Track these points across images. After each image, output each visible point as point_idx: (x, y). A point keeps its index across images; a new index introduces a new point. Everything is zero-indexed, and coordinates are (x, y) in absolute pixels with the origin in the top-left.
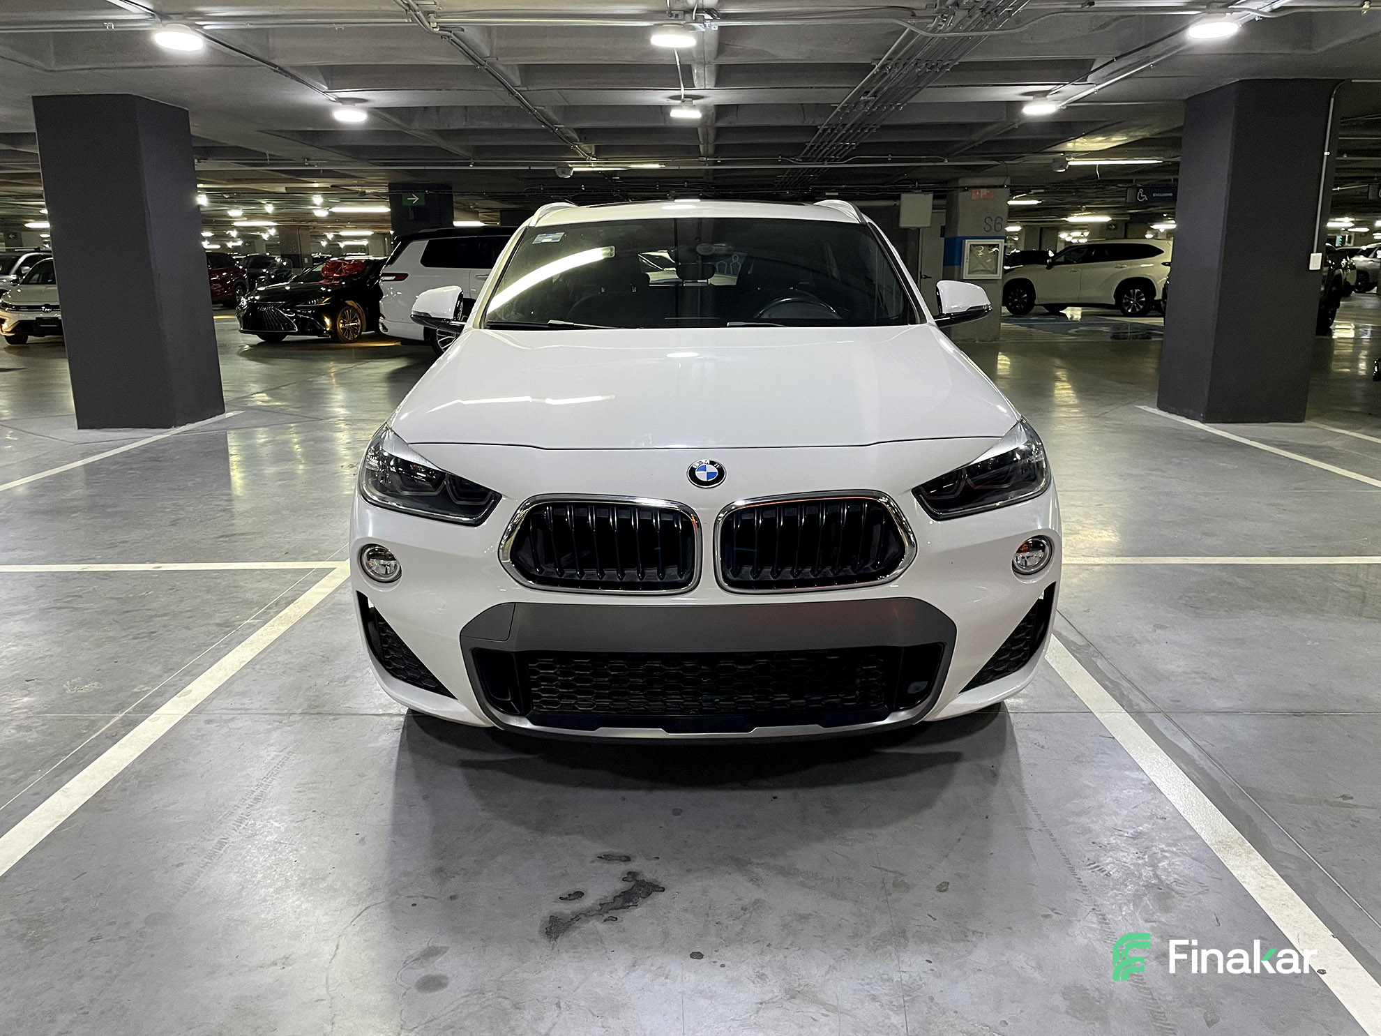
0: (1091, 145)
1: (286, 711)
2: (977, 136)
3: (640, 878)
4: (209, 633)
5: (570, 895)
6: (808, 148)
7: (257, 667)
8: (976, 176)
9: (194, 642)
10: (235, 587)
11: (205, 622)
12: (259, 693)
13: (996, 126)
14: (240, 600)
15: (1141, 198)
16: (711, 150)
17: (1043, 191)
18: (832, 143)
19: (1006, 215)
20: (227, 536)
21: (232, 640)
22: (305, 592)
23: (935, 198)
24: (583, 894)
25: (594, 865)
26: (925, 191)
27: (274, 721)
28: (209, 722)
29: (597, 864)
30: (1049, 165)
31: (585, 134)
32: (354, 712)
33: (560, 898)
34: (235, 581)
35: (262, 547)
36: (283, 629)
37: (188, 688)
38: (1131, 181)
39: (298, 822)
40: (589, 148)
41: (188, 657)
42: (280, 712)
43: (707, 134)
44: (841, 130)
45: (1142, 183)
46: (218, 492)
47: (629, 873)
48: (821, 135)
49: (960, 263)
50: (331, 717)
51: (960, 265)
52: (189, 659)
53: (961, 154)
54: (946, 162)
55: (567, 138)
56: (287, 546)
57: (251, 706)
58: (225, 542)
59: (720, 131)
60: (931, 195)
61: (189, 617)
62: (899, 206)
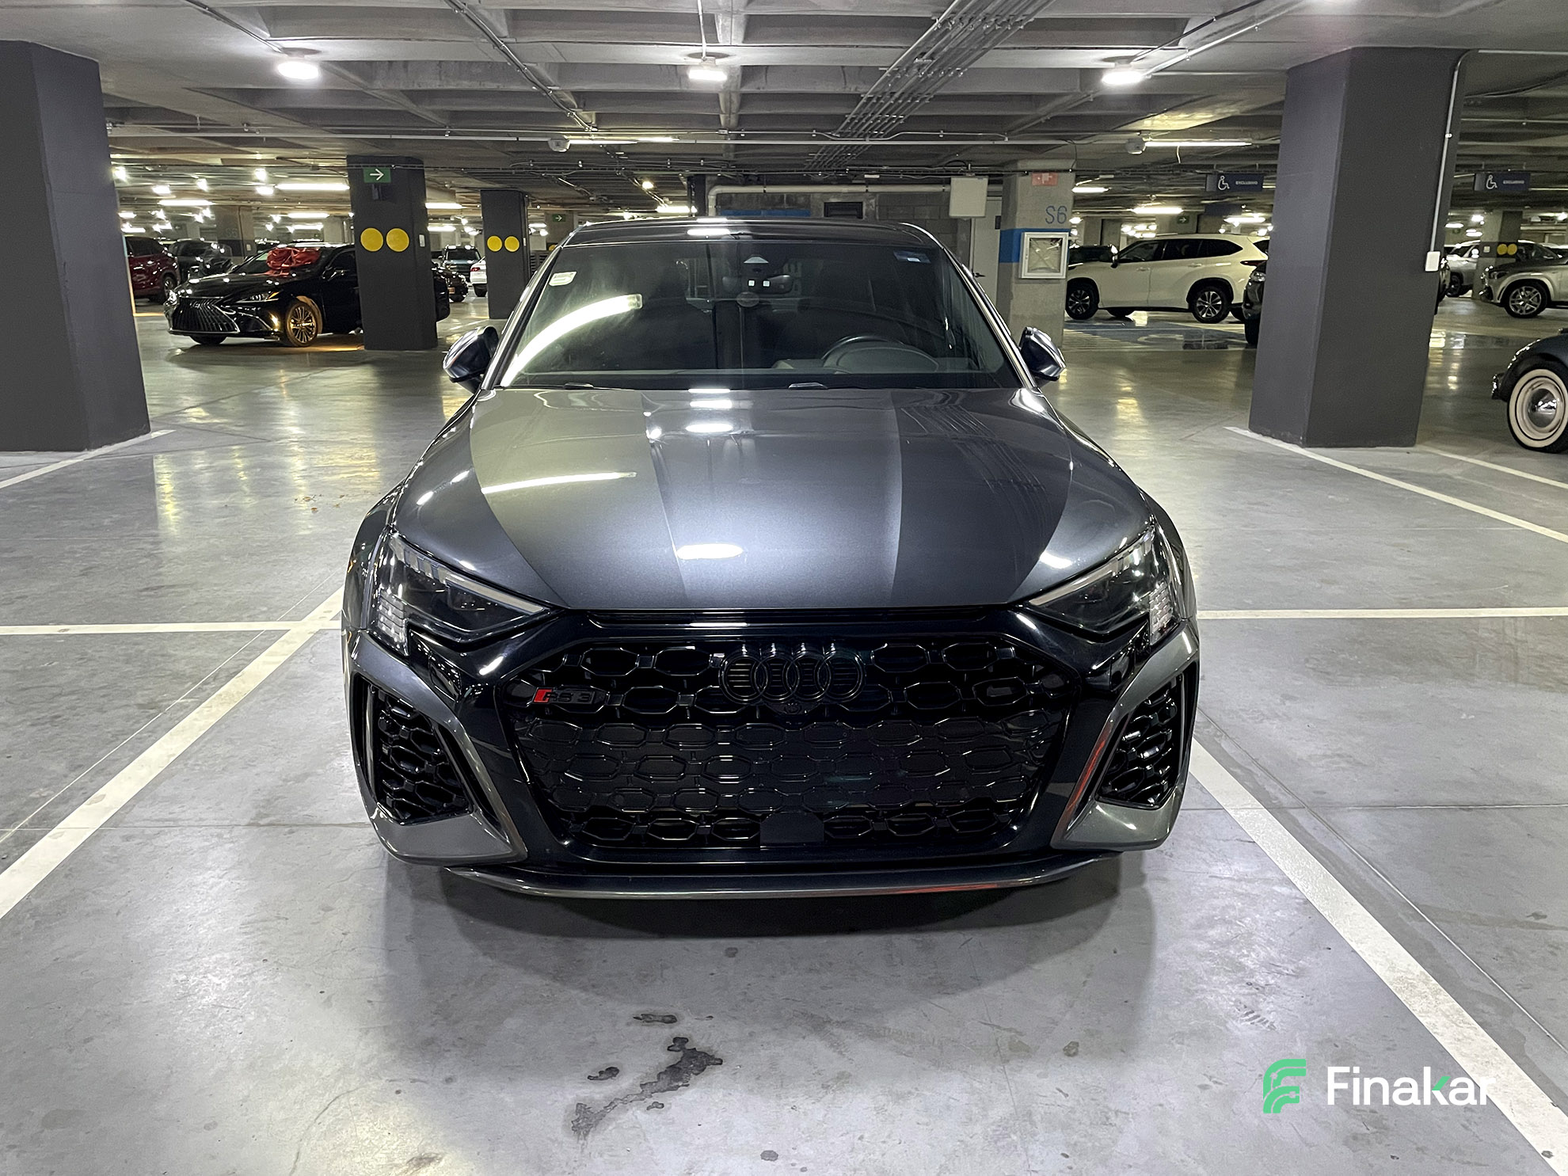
0: (1171, 123)
1: (227, 822)
2: (1045, 111)
3: (688, 1046)
4: (128, 718)
5: (601, 1073)
6: (848, 121)
7: (191, 762)
8: (1036, 159)
9: (110, 729)
10: (163, 656)
11: (124, 702)
12: (193, 797)
13: (1066, 99)
14: (168, 672)
15: (1222, 186)
16: (733, 121)
17: (1113, 176)
18: (876, 116)
19: (1071, 203)
20: (152, 589)
21: (159, 726)
22: (251, 661)
23: (990, 183)
24: (617, 1071)
25: (631, 1028)
26: (978, 175)
27: (212, 836)
28: (127, 838)
29: (636, 1027)
30: (1123, 146)
31: (584, 99)
32: (315, 822)
33: (589, 1077)
34: (163, 648)
35: (197, 603)
36: (224, 710)
37: (101, 792)
38: (1211, 167)
39: (244, 976)
40: (589, 116)
41: (100, 750)
42: (220, 823)
43: (731, 102)
44: (889, 99)
45: (1226, 169)
46: (142, 533)
47: (675, 1040)
48: (865, 104)
49: (1018, 258)
50: (287, 830)
51: (1018, 261)
52: (102, 752)
53: (1023, 132)
54: (1006, 141)
55: (563, 103)
56: (228, 602)
57: (182, 816)
58: (150, 596)
59: (745, 99)
60: (985, 180)
61: (104, 696)
62: (949, 193)
